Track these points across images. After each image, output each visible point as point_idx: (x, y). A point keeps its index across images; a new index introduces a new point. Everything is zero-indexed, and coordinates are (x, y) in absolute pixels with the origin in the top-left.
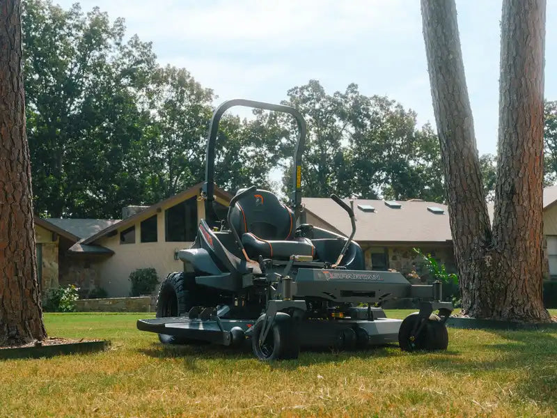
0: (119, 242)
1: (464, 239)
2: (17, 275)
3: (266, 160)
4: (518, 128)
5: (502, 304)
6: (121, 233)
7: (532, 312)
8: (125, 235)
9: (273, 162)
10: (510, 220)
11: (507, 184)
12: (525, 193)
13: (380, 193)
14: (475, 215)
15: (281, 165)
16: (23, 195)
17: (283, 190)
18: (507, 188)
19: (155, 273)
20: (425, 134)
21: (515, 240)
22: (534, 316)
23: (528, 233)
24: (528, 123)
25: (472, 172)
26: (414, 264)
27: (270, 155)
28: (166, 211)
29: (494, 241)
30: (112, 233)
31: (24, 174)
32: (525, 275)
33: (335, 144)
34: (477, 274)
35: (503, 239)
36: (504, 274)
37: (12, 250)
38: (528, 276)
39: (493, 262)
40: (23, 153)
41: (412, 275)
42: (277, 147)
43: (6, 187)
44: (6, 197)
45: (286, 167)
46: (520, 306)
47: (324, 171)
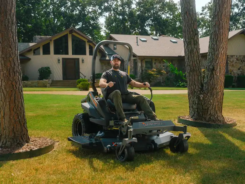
0: (33, 54)
1: (192, 87)
2: (18, 118)
3: (98, 13)
4: (217, 42)
5: (206, 115)
6: (34, 50)
7: (218, 118)
8: (35, 51)
9: (101, 14)
10: (212, 81)
11: (211, 66)
12: (218, 69)
13: (149, 30)
14: (197, 77)
15: (105, 16)
16: (19, 85)
17: (105, 27)
18: (211, 67)
19: (50, 69)
20: (170, 3)
21: (213, 89)
22: (218, 120)
23: (218, 86)
24: (222, 40)
25: (197, 59)
26: (164, 66)
27: (100, 11)
28: (54, 41)
29: (204, 88)
30: (30, 50)
31: (19, 76)
32: (216, 103)
33: (129, 7)
34: (196, 102)
35: (208, 88)
36: (207, 103)
37: (16, 108)
38: (217, 104)
39: (203, 98)
40: (19, 67)
41: (162, 72)
42: (103, 7)
43: (13, 83)
44: (13, 87)
45: (107, 17)
46: (213, 115)
47: (124, 19)
